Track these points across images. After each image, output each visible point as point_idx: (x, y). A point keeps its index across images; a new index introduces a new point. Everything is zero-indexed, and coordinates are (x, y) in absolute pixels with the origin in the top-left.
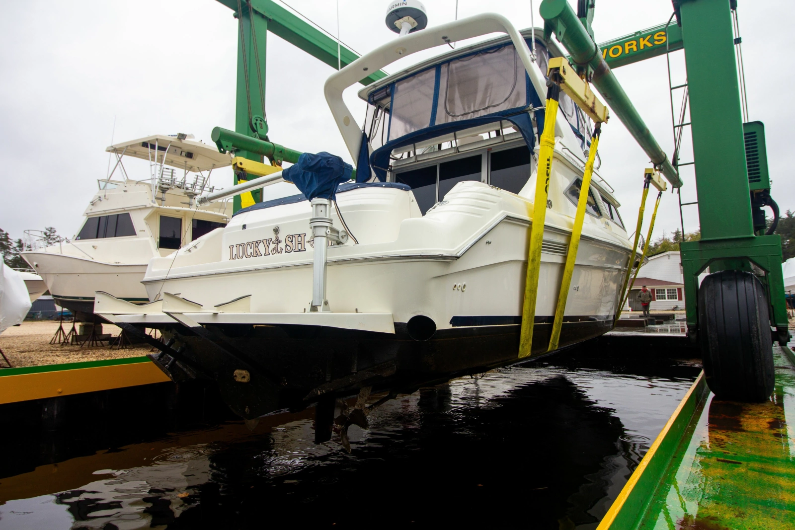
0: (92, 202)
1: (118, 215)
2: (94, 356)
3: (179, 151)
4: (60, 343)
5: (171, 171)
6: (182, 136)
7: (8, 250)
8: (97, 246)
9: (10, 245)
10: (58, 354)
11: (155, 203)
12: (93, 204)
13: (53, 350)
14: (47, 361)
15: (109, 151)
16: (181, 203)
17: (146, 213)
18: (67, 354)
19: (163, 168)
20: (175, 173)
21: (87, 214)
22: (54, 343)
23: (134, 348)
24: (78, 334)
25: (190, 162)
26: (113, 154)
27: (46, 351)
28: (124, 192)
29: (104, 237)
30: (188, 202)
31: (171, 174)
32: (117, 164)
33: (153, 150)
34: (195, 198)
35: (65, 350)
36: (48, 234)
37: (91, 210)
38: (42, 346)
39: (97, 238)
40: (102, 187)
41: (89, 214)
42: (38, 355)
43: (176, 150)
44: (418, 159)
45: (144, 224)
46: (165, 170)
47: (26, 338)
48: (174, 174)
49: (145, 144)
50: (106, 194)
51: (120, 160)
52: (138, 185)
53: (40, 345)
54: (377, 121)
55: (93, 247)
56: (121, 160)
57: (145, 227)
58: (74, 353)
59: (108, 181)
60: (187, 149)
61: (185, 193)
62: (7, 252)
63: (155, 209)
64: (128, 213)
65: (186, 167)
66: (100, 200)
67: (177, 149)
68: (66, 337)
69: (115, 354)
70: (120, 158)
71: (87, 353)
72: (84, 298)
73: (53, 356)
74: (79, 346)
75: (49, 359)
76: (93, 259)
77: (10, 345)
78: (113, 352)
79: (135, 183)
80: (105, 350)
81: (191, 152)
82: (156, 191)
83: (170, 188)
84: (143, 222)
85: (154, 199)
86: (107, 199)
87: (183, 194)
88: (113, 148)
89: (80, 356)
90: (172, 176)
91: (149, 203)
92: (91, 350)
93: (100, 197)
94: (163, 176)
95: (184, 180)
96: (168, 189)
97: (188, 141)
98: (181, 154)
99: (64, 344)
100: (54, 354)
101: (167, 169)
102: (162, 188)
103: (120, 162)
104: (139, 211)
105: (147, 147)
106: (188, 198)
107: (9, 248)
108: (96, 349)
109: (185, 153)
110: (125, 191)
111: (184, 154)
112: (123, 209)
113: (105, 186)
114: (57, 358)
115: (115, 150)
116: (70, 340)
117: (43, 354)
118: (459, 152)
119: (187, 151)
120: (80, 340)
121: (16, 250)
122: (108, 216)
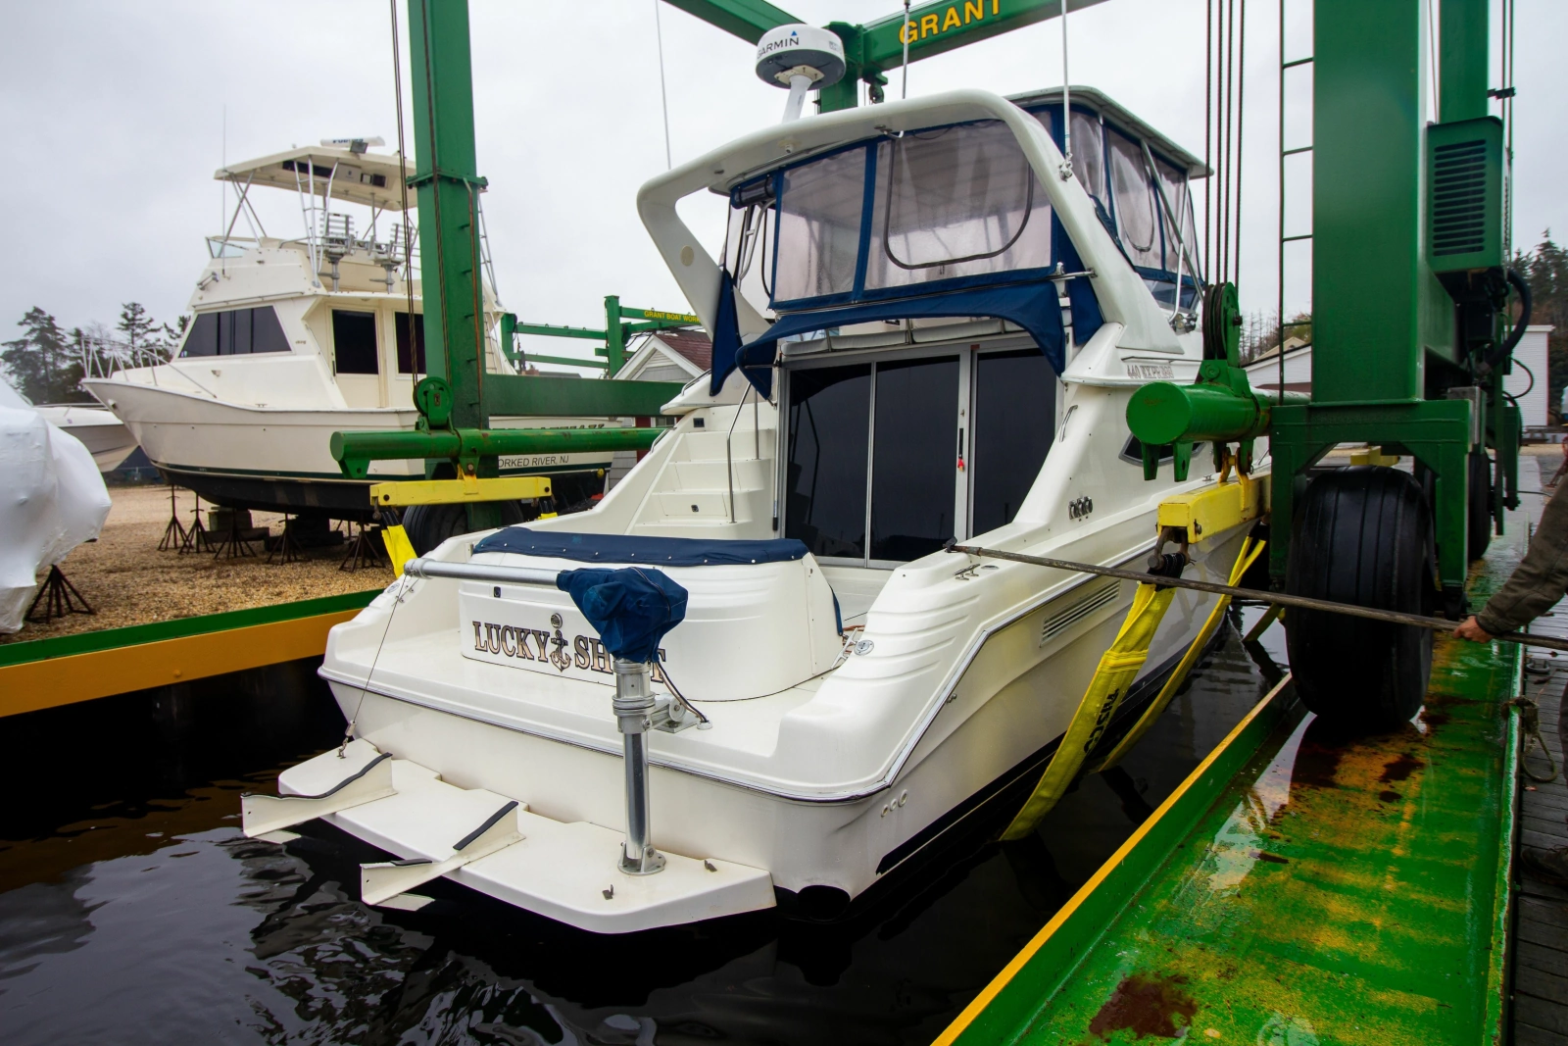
0: (201, 284)
1: (252, 310)
2: (238, 580)
3: (357, 173)
4: (176, 547)
5: (344, 219)
6: (359, 146)
7: (58, 351)
8: (220, 371)
9: (61, 340)
10: (174, 575)
11: (318, 287)
12: (203, 286)
13: (164, 567)
14: (155, 595)
15: (221, 179)
16: (371, 280)
17: (306, 307)
18: (189, 576)
19: (329, 214)
20: (353, 223)
21: (194, 307)
22: (166, 548)
23: (310, 560)
24: (207, 528)
25: (380, 192)
26: (229, 184)
27: (152, 568)
28: (258, 265)
29: (231, 353)
30: (384, 277)
31: (344, 225)
32: (239, 206)
33: (303, 175)
34: (396, 270)
35: (187, 566)
36: (130, 316)
37: (201, 298)
38: (144, 555)
39: (219, 353)
40: (216, 254)
41: (197, 308)
42: (138, 580)
43: (350, 173)
44: (835, 347)
45: (303, 328)
46: (331, 217)
47: (116, 533)
48: (350, 226)
49: (288, 165)
50: (226, 268)
51: (244, 197)
52: (283, 251)
53: (142, 552)
54: (751, 238)
55: (214, 372)
56: (248, 195)
57: (306, 335)
58: (203, 573)
59: (226, 239)
60: (372, 170)
61: (377, 261)
62: (59, 354)
63: (320, 299)
64: (271, 307)
65: (374, 201)
66: (215, 279)
67: (351, 169)
68: (187, 537)
69: (275, 575)
70: (245, 193)
71: (225, 574)
72: (209, 469)
73: (165, 581)
74: (211, 555)
75: (159, 589)
76: (215, 397)
77: (87, 555)
78: (272, 572)
79: (278, 244)
80: (258, 564)
81: (380, 173)
82: (318, 259)
83: (346, 253)
84: (301, 325)
85: (316, 279)
86: (229, 278)
87: (373, 263)
88: (227, 174)
89: (214, 582)
90: (347, 229)
91: (307, 288)
92: (233, 564)
93: (214, 274)
94: (331, 230)
95: (371, 233)
96: (342, 255)
97: (372, 155)
98: (362, 180)
99: (185, 550)
100: (167, 577)
101: (335, 215)
102: (331, 253)
103: (245, 202)
104: (290, 303)
105: (293, 169)
106: (383, 270)
107: (61, 348)
108: (242, 563)
109: (369, 178)
110: (260, 262)
111: (367, 179)
112: (260, 300)
113: (222, 251)
114: (172, 586)
115: (233, 176)
116: (194, 542)
117: (148, 575)
118: (914, 343)
119: (372, 173)
120: (212, 542)
121: (74, 351)
122: (235, 311)
